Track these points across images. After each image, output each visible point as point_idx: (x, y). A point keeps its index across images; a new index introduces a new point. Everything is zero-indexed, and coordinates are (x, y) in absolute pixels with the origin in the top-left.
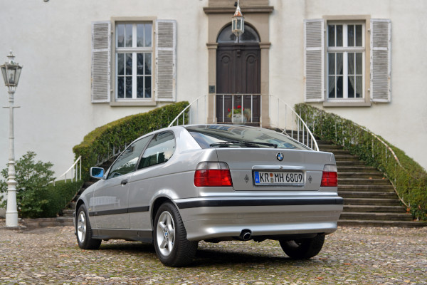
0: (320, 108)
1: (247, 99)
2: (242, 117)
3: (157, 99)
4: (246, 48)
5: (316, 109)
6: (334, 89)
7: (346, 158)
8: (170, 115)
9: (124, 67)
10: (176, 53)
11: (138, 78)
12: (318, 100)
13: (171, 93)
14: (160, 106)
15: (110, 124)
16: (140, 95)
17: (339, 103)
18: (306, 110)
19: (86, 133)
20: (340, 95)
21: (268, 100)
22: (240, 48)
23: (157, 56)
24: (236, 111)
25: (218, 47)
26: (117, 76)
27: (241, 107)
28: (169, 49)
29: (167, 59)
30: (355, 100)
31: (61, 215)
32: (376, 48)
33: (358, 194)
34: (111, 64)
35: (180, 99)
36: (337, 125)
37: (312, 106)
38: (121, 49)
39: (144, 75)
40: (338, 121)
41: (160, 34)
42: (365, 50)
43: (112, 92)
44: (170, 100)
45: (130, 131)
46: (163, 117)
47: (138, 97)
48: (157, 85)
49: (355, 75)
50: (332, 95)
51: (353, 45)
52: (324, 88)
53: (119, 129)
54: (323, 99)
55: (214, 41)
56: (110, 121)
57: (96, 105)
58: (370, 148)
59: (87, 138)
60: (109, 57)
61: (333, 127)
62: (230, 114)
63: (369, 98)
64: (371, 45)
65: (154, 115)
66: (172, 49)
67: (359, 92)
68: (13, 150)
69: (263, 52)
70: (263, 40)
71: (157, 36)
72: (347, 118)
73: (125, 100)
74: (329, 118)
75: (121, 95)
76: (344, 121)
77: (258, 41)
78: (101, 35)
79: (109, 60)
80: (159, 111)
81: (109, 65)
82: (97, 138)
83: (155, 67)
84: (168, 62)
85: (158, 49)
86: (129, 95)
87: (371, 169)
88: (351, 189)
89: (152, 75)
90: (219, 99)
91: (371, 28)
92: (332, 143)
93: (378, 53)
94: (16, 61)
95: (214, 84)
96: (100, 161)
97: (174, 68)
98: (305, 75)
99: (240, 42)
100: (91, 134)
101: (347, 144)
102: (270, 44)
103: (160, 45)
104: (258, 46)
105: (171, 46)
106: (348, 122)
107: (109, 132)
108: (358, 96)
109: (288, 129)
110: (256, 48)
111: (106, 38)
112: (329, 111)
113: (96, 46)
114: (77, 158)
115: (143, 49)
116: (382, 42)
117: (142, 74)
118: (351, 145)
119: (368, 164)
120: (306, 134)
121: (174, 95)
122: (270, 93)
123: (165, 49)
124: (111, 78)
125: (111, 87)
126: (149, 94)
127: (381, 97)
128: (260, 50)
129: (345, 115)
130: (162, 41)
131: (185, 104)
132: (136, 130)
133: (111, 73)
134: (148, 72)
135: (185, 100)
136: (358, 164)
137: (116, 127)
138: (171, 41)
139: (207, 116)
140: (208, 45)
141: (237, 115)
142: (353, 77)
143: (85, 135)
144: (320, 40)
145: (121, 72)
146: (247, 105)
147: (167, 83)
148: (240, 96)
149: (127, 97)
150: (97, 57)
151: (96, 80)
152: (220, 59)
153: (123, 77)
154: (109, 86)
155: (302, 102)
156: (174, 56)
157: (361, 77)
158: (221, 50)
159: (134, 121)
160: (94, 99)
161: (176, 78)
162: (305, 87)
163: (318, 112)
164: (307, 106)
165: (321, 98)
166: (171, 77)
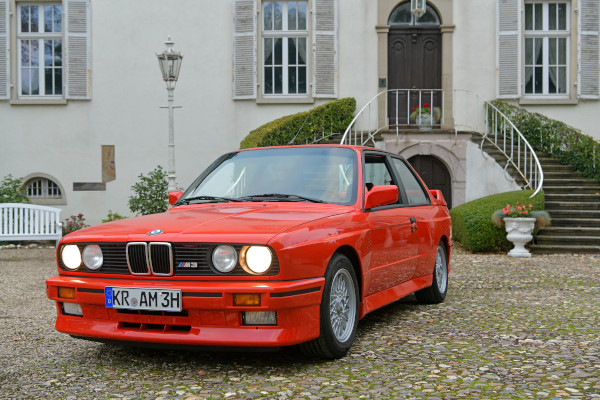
0: (516, 105)
1: (426, 96)
3: (314, 95)
4: (424, 32)
5: (513, 107)
7: (560, 169)
9: (274, 53)
10: (338, 37)
11: (290, 68)
12: (514, 96)
13: (332, 87)
14: (320, 104)
16: (292, 89)
17: (538, 100)
20: (539, 89)
21: (451, 95)
22: (416, 32)
23: (314, 42)
24: (424, 110)
25: (390, 29)
26: (263, 65)
27: (430, 106)
28: (330, 33)
29: (327, 46)
30: (557, 97)
32: (585, 33)
33: (587, 214)
34: (257, 51)
35: (341, 92)
36: (543, 128)
37: (510, 104)
38: (268, 33)
39: (297, 65)
40: (544, 123)
41: (318, 14)
42: (570, 35)
43: (258, 86)
44: (331, 96)
46: (326, 117)
47: (290, 92)
48: (314, 78)
49: (557, 65)
50: (529, 90)
51: (555, 29)
52: (521, 83)
54: (519, 95)
55: (384, 23)
57: (238, 103)
58: (589, 156)
59: (245, 144)
60: (255, 43)
61: (537, 130)
62: (414, 114)
63: (576, 94)
64: (579, 29)
65: (316, 115)
66: (334, 33)
67: (562, 87)
68: (174, 161)
69: (445, 38)
70: (445, 23)
71: (314, 16)
72: (557, 119)
73: (273, 96)
74: (532, 118)
75: (268, 90)
76: (552, 123)
77: (438, 23)
78: (244, 14)
79: (255, 47)
80: (322, 110)
81: (255, 53)
83: (311, 55)
84: (328, 49)
86: (279, 89)
87: (593, 183)
88: (577, 207)
89: (307, 66)
90: (391, 96)
91: (579, 8)
93: (587, 38)
94: (176, 50)
95: (385, 76)
97: (336, 56)
98: (498, 65)
99: (416, 24)
100: (249, 139)
101: (557, 151)
102: (453, 27)
103: (318, 28)
104: (439, 30)
105: (332, 29)
106: (558, 125)
107: (269, 136)
108: (563, 90)
109: (480, 131)
110: (436, 32)
111: (251, 19)
112: (531, 110)
113: (238, 30)
115: (297, 33)
116: (593, 25)
117: (295, 63)
118: (562, 153)
119: (586, 177)
121: (335, 91)
122: (454, 87)
123: (324, 33)
124: (257, 69)
125: (258, 79)
126: (303, 89)
127: (591, 93)
128: (441, 34)
129: (553, 115)
130: (320, 22)
131: (351, 103)
133: (257, 62)
134: (302, 61)
135: (351, 97)
136: (576, 176)
138: (332, 23)
139: (377, 116)
140: (377, 28)
142: (555, 68)
144: (516, 22)
145: (268, 61)
147: (327, 75)
148: (418, 92)
149: (276, 92)
150: (239, 42)
151: (238, 72)
152: (392, 45)
153: (271, 68)
154: (255, 79)
155: (493, 99)
156: (336, 41)
157: (565, 68)
158: (392, 34)
159: (295, 122)
160: (237, 95)
161: (339, 69)
162: (498, 80)
163: (515, 110)
164: (502, 104)
165: (517, 94)
166: (332, 68)
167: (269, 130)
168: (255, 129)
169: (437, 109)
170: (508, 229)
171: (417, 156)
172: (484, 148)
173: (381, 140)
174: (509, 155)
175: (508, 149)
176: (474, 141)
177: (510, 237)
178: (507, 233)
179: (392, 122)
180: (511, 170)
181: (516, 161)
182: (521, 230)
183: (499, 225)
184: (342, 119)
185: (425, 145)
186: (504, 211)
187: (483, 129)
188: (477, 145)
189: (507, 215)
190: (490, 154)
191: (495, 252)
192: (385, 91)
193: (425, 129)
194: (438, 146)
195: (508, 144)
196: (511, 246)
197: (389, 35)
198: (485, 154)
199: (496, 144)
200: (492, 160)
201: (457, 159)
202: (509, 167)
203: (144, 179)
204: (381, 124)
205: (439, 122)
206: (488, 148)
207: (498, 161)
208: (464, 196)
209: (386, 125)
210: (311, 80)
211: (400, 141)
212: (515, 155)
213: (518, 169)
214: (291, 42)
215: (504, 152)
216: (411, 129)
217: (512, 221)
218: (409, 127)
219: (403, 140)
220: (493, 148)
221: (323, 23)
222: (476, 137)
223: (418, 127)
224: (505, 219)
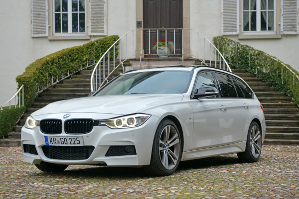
0: (236, 40)
1: (170, 33)
2: (166, 50)
3: (90, 34)
5: (232, 41)
6: (248, 23)
7: (259, 85)
8: (102, 47)
9: (61, 3)
11: (73, 14)
12: (234, 33)
13: (102, 28)
14: (93, 40)
15: (48, 56)
16: (75, 29)
17: (252, 35)
18: (224, 42)
19: (28, 64)
20: (254, 28)
21: (189, 33)
24: (161, 44)
26: (53, 13)
27: (165, 40)
30: (267, 33)
31: (6, 137)
35: (109, 32)
36: (251, 55)
37: (229, 38)
39: (78, 12)
40: (251, 52)
43: (50, 27)
44: (102, 34)
45: (67, 62)
46: (96, 49)
47: (73, 31)
48: (90, 21)
49: (267, 10)
50: (246, 28)
52: (239, 23)
53: (56, 61)
54: (238, 32)
56: (48, 54)
57: (35, 39)
58: (280, 76)
59: (27, 68)
61: (247, 58)
62: (155, 46)
63: (280, 31)
65: (88, 48)
67: (271, 26)
72: (259, 50)
73: (61, 35)
74: (244, 49)
75: (57, 30)
76: (257, 52)
80: (93, 44)
81: (47, 3)
82: (37, 69)
83: (88, 5)
86: (65, 29)
87: (280, 95)
89: (85, 12)
90: (145, 33)
92: (246, 71)
95: (141, 19)
96: (41, 89)
97: (105, 5)
98: (222, 11)
100: (32, 65)
101: (260, 72)
106: (260, 53)
107: (48, 63)
108: (270, 29)
112: (243, 43)
114: (20, 87)
118: (263, 73)
119: (277, 90)
120: (222, 63)
121: (105, 30)
122: (191, 28)
124: (49, 14)
125: (49, 22)
127: (291, 30)
129: (258, 46)
131: (115, 38)
132: (71, 61)
133: (49, 10)
134: (82, 9)
135: (116, 34)
136: (269, 90)
137: (54, 59)
139: (135, 48)
141: (162, 48)
142: (265, 12)
143: (27, 66)
145: (58, 9)
146: (170, 39)
147: (99, 19)
148: (165, 30)
149: (63, 31)
151: (35, 17)
153: (60, 14)
154: (47, 22)
155: (218, 35)
157: (273, 12)
159: (70, 53)
160: (34, 34)
161: (107, 14)
162: (222, 21)
163: (233, 43)
164: (224, 39)
165: (236, 31)
166: (103, 14)
173: (130, 65)
193: (161, 57)
210: (88, 22)
218: (150, 56)
219: (146, 66)
223: (158, 56)
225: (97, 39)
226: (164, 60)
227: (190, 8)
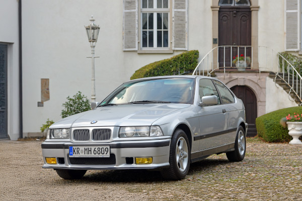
0: (297, 55)
2: (245, 64)
3: (173, 48)
4: (240, 10)
5: (295, 56)
9: (148, 22)
10: (188, 14)
11: (158, 32)
12: (295, 50)
13: (184, 44)
14: (176, 54)
16: (159, 45)
22: (236, 10)
23: (173, 16)
25: (220, 8)
26: (141, 30)
27: (244, 56)
28: (183, 10)
34: (138, 21)
35: (190, 47)
37: (293, 54)
38: (145, 10)
39: (163, 30)
43: (139, 43)
44: (184, 49)
46: (181, 62)
47: (158, 46)
48: (173, 38)
52: (299, 41)
54: (298, 49)
55: (216, 4)
60: (137, 16)
62: (234, 60)
65: (175, 61)
66: (185, 10)
69: (253, 13)
70: (254, 4)
73: (148, 49)
75: (144, 45)
77: (249, 5)
79: (137, 19)
80: (179, 58)
81: (137, 22)
84: (182, 20)
85: (174, 10)
86: (151, 45)
89: (169, 30)
95: (217, 37)
97: (186, 24)
98: (285, 31)
99: (236, 5)
102: (259, 7)
103: (176, 7)
104: (250, 9)
105: (184, 8)
109: (274, 71)
110: (248, 10)
111: (135, 1)
113: (126, 8)
115: (162, 10)
117: (161, 29)
121: (186, 46)
122: (259, 45)
123: (179, 10)
124: (138, 32)
125: (139, 39)
126: (166, 45)
128: (250, 12)
130: (177, 4)
131: (196, 53)
133: (138, 28)
134: (165, 27)
135: (196, 50)
137: (151, 70)
138: (184, 4)
140: (212, 7)
141: (241, 62)
144: (297, 4)
145: (145, 27)
147: (181, 36)
148: (237, 47)
149: (149, 46)
150: (127, 16)
151: (126, 34)
152: (221, 18)
153: (146, 31)
154: (137, 38)
155: (283, 51)
156: (186, 16)
158: (221, 11)
159: (162, 65)
160: (125, 48)
161: (188, 32)
162: (285, 40)
163: (296, 58)
164: (288, 54)
165: (297, 48)
166: (184, 32)
167: (147, 70)
168: (138, 69)
169: (249, 58)
170: (289, 129)
171: (237, 86)
172: (277, 81)
173: (215, 76)
174: (291, 86)
175: (291, 82)
176: (271, 77)
177: (290, 133)
178: (288, 131)
179: (221, 65)
180: (293, 94)
181: (295, 89)
182: (297, 129)
183: (284, 126)
184: (190, 63)
185: (242, 79)
186: (287, 118)
187: (276, 69)
188: (273, 80)
189: (289, 121)
190: (280, 85)
191: (282, 142)
192: (217, 47)
193: (240, 70)
194: (249, 80)
195: (291, 78)
196: (291, 138)
197: (219, 11)
198: (277, 85)
199: (283, 79)
200: (281, 88)
201: (261, 88)
202: (291, 93)
203: (71, 99)
204: (215, 66)
205: (250, 66)
206: (279, 81)
207: (284, 89)
208: (265, 110)
209: (218, 67)
210: (171, 39)
211: (226, 77)
212: (295, 85)
213: (297, 94)
214: (159, 15)
215: (288, 84)
216: (233, 69)
217: (292, 124)
218: (232, 68)
219: (228, 77)
220: (282, 81)
221: (178, 4)
222: (272, 75)
223: (236, 69)
224: (287, 123)
225: (181, 53)
226: (243, 72)
227: (258, 28)
